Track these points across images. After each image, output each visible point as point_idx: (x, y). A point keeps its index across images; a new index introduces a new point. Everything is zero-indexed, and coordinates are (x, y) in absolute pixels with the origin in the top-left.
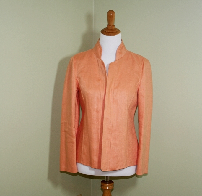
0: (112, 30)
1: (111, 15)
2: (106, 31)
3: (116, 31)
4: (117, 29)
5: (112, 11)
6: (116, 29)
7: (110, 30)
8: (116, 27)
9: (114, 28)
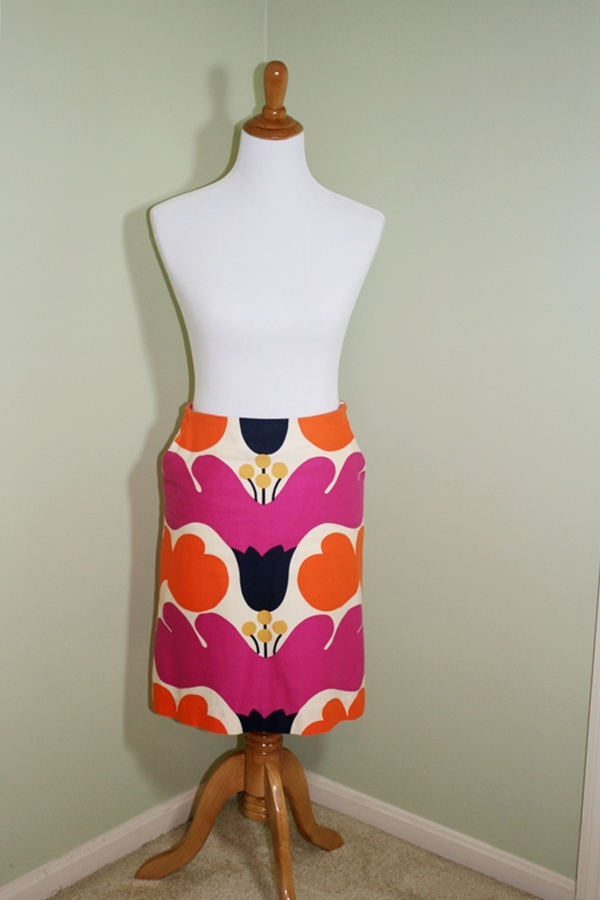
0: (278, 121)
1: (273, 77)
2: (263, 126)
3: (291, 125)
4: (293, 121)
5: (279, 65)
6: (289, 119)
7: (270, 121)
8: (289, 113)
9: (282, 116)
